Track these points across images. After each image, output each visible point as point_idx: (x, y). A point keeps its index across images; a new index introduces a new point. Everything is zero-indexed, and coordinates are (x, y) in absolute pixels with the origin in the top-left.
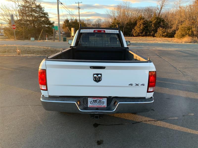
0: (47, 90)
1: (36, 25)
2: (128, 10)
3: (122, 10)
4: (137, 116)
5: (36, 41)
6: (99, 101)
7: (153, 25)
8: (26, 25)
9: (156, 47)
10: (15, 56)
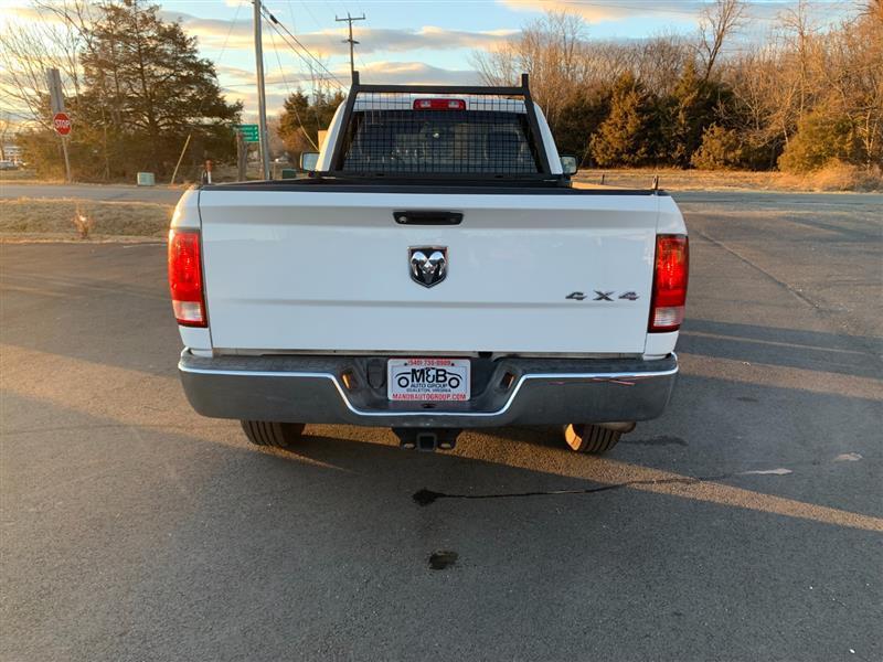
0: (204, 324)
1: (162, 118)
2: (568, 52)
3: (542, 52)
4: (607, 463)
5: (161, 187)
6: (438, 376)
7: (681, 116)
8: (116, 118)
9: (697, 205)
10: (66, 241)
